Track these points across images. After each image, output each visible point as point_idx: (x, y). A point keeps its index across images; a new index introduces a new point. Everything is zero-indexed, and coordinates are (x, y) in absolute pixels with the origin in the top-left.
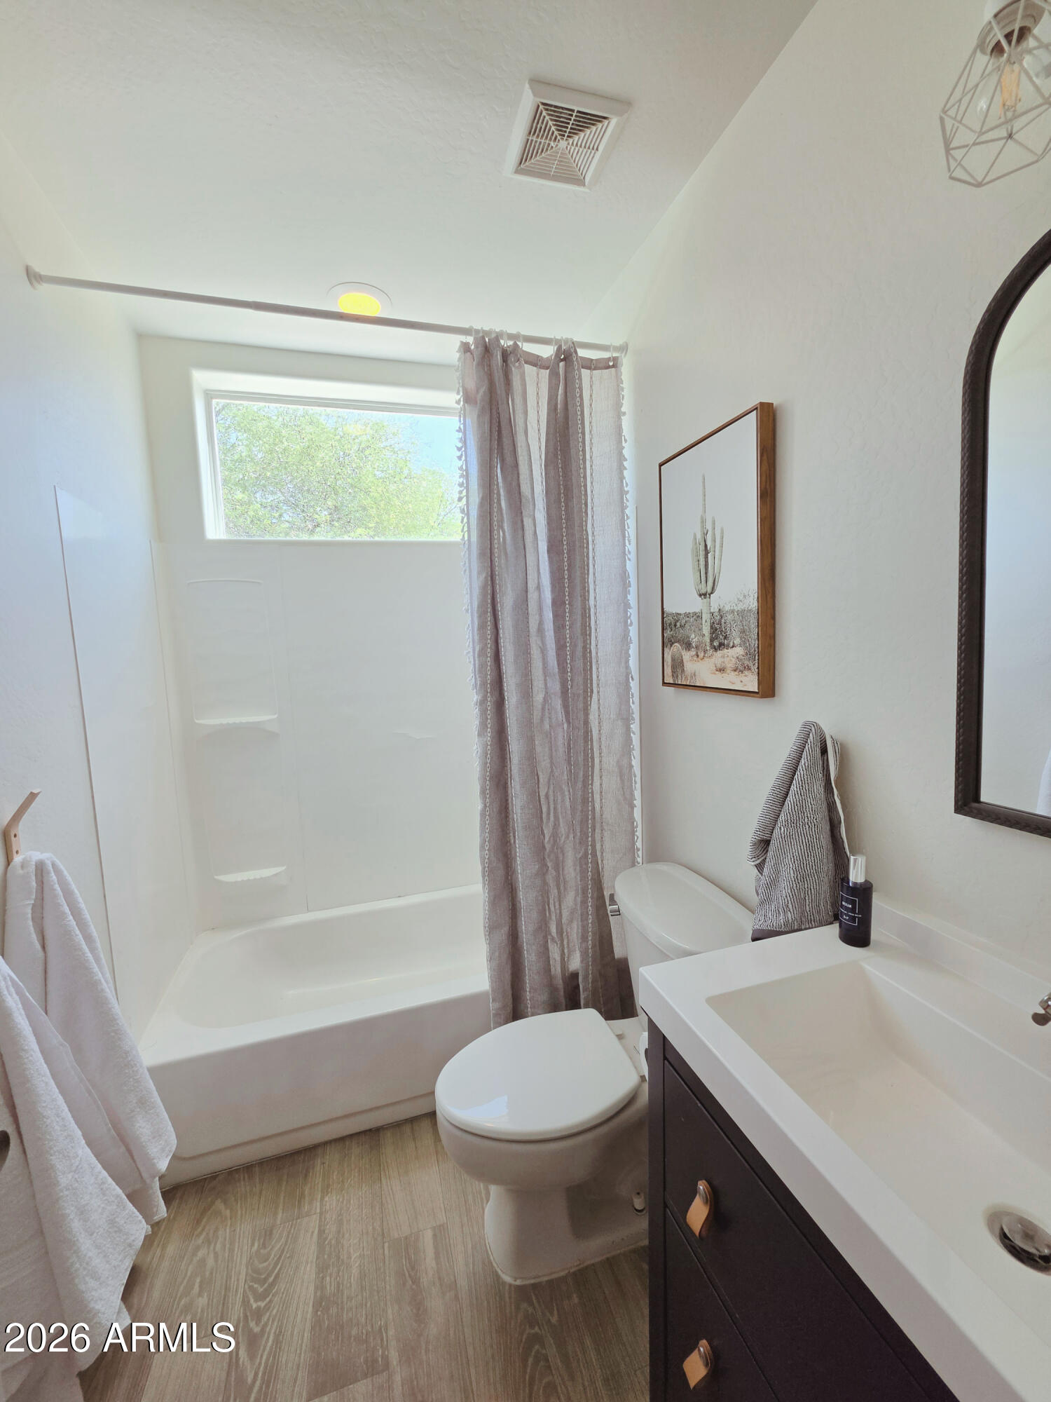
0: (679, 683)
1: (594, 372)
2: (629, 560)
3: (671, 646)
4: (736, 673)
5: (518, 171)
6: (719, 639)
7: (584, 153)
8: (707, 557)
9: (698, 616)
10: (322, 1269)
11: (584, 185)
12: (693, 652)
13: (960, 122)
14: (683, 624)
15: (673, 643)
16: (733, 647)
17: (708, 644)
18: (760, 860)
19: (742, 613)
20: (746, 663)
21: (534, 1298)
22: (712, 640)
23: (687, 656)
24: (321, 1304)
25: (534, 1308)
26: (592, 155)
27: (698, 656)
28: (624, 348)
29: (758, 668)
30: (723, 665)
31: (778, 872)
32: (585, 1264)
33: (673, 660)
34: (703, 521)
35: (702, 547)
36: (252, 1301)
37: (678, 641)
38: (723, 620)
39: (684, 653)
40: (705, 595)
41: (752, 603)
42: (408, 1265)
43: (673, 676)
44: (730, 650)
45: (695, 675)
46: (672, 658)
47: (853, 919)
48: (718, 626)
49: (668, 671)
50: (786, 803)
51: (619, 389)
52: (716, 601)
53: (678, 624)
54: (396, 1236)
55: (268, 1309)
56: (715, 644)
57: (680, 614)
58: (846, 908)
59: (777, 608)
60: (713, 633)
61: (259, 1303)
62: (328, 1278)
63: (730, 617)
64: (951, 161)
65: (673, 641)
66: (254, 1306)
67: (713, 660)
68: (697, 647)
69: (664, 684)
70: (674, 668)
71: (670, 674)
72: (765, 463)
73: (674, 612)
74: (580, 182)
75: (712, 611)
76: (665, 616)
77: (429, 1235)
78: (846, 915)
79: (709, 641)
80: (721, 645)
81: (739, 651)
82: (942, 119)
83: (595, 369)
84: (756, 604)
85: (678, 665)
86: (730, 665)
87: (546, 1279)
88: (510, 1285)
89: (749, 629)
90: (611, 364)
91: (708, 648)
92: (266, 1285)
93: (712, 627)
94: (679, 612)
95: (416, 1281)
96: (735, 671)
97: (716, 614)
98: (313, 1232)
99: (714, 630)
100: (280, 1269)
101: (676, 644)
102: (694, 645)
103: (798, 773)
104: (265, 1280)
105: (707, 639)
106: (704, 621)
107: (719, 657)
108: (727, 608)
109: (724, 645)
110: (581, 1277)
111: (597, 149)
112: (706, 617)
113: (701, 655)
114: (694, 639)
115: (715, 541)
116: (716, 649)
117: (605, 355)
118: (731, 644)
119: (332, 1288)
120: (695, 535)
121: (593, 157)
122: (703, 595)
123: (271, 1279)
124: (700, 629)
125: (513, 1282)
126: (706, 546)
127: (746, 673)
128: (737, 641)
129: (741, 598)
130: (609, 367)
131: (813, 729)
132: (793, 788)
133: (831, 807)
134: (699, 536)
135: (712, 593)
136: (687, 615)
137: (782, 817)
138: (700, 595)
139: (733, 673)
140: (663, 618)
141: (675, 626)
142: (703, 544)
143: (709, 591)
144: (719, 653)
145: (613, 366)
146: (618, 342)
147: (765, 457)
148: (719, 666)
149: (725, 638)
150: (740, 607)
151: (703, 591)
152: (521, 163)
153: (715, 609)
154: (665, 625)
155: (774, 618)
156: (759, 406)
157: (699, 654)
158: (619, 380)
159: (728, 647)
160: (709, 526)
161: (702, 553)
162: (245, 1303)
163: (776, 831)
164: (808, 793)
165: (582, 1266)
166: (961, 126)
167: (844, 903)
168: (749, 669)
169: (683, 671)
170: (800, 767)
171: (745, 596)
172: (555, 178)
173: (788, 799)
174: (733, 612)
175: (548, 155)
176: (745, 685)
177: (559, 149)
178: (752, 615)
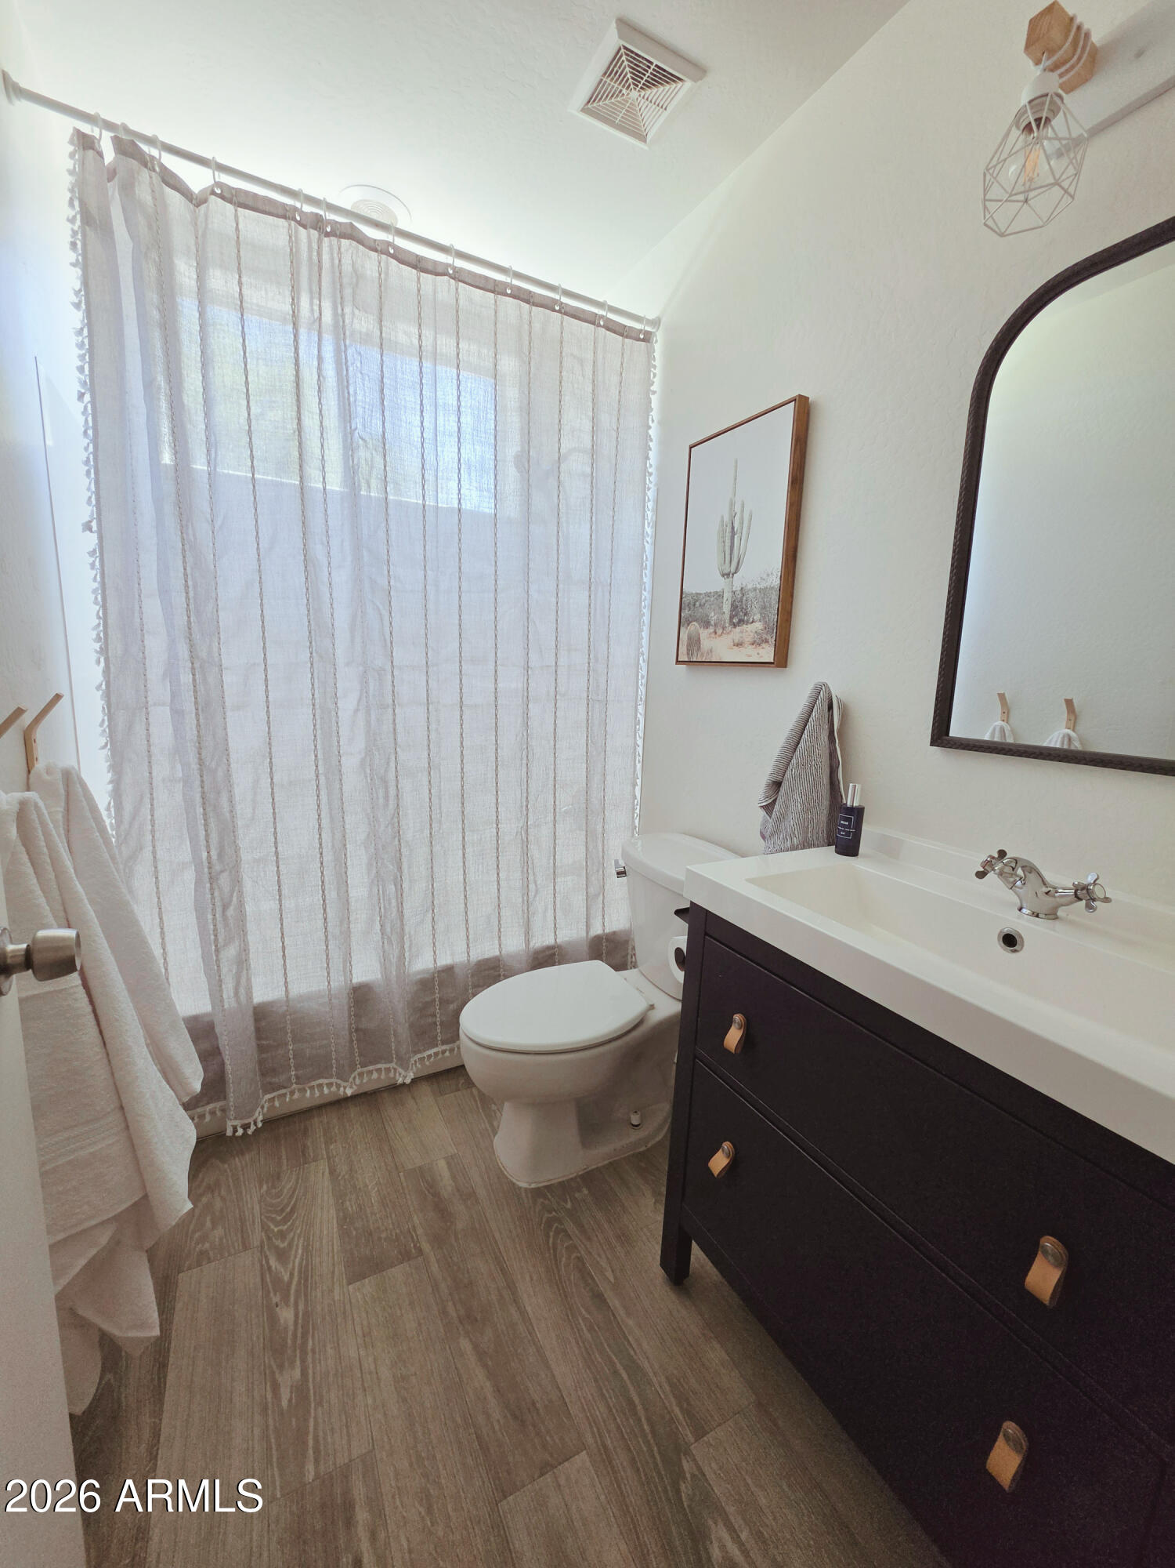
0: (695, 660)
1: (626, 339)
2: (648, 542)
3: (688, 625)
4: (754, 646)
5: (584, 110)
6: (739, 615)
7: (652, 110)
8: (734, 539)
9: (719, 595)
10: (340, 1197)
11: (645, 141)
12: (711, 630)
13: (995, 178)
14: (702, 604)
15: (691, 622)
16: (753, 622)
17: (727, 621)
18: (771, 800)
19: (764, 591)
20: (764, 636)
21: (548, 1194)
22: (731, 618)
23: (704, 634)
24: (345, 1220)
25: (549, 1200)
26: (659, 113)
27: (716, 633)
28: (656, 323)
29: (775, 641)
30: (741, 640)
31: (787, 807)
32: (590, 1169)
33: (690, 638)
34: (732, 504)
35: (729, 529)
36: (272, 1227)
37: (696, 620)
38: (745, 598)
39: (701, 631)
40: (728, 575)
41: (775, 581)
42: (426, 1185)
43: (688, 654)
44: (749, 626)
45: (711, 651)
46: (688, 636)
47: (848, 834)
48: (739, 604)
49: (683, 649)
50: (798, 749)
51: (649, 365)
52: (738, 581)
53: (698, 604)
54: (410, 1167)
55: (291, 1230)
56: (734, 621)
57: (701, 594)
58: (843, 826)
59: (795, 587)
60: (734, 610)
61: (280, 1228)
62: (348, 1203)
63: (751, 595)
64: (987, 213)
65: (690, 620)
66: (276, 1230)
67: (730, 636)
68: (716, 625)
69: (678, 662)
70: (689, 646)
71: (685, 652)
72: (798, 452)
73: (694, 592)
74: (643, 138)
75: (734, 589)
76: (684, 596)
77: (442, 1164)
78: (843, 831)
79: (728, 618)
80: (741, 622)
81: (759, 626)
82: (985, 175)
83: (627, 337)
84: (779, 582)
85: (694, 643)
86: (748, 639)
87: (556, 1181)
88: (526, 1189)
89: (770, 604)
90: (642, 337)
91: (727, 625)
92: (284, 1214)
93: (732, 605)
94: (698, 592)
95: (436, 1195)
96: (753, 644)
97: (739, 592)
98: (323, 1174)
99: (734, 607)
100: (296, 1201)
101: (694, 623)
102: (712, 623)
103: (809, 723)
104: (282, 1210)
105: (727, 616)
106: (725, 599)
107: (737, 633)
108: (750, 586)
109: (743, 621)
110: (588, 1178)
111: (665, 109)
112: (727, 595)
113: (719, 631)
114: (713, 617)
115: (743, 523)
116: (735, 626)
117: (638, 326)
118: (751, 620)
119: (354, 1208)
120: (722, 517)
121: (660, 115)
122: (726, 575)
123: (288, 1210)
124: (721, 608)
125: (528, 1187)
126: (733, 528)
127: (764, 645)
128: (757, 617)
129: (765, 576)
130: (639, 340)
131: (823, 688)
132: (804, 736)
133: (832, 754)
134: (727, 519)
135: (735, 573)
136: (708, 595)
137: (794, 761)
138: (723, 575)
139: (750, 647)
140: (681, 598)
141: (694, 605)
142: (730, 525)
143: (733, 570)
144: (738, 629)
145: (643, 340)
146: (651, 316)
147: (798, 447)
148: (736, 641)
149: (745, 614)
150: (763, 585)
151: (726, 571)
152: (589, 102)
153: (737, 587)
154: (683, 605)
155: (792, 596)
156: (797, 398)
157: (717, 631)
158: (650, 355)
159: (747, 623)
160: (737, 509)
161: (728, 535)
162: (265, 1228)
163: (788, 773)
164: (816, 742)
165: (588, 1170)
166: (995, 183)
167: (842, 822)
168: (767, 641)
169: (699, 648)
170: (811, 719)
171: (768, 575)
172: (620, 128)
173: (800, 745)
174: (755, 589)
175: (618, 101)
176: (761, 657)
177: (630, 99)
178: (774, 593)
